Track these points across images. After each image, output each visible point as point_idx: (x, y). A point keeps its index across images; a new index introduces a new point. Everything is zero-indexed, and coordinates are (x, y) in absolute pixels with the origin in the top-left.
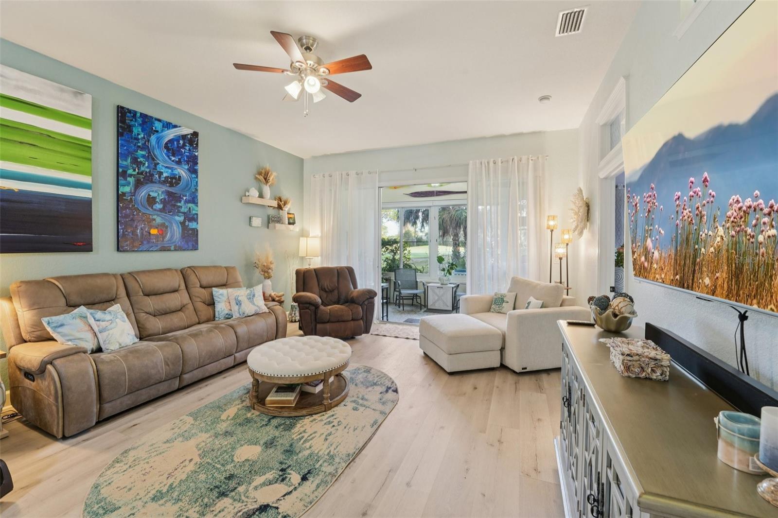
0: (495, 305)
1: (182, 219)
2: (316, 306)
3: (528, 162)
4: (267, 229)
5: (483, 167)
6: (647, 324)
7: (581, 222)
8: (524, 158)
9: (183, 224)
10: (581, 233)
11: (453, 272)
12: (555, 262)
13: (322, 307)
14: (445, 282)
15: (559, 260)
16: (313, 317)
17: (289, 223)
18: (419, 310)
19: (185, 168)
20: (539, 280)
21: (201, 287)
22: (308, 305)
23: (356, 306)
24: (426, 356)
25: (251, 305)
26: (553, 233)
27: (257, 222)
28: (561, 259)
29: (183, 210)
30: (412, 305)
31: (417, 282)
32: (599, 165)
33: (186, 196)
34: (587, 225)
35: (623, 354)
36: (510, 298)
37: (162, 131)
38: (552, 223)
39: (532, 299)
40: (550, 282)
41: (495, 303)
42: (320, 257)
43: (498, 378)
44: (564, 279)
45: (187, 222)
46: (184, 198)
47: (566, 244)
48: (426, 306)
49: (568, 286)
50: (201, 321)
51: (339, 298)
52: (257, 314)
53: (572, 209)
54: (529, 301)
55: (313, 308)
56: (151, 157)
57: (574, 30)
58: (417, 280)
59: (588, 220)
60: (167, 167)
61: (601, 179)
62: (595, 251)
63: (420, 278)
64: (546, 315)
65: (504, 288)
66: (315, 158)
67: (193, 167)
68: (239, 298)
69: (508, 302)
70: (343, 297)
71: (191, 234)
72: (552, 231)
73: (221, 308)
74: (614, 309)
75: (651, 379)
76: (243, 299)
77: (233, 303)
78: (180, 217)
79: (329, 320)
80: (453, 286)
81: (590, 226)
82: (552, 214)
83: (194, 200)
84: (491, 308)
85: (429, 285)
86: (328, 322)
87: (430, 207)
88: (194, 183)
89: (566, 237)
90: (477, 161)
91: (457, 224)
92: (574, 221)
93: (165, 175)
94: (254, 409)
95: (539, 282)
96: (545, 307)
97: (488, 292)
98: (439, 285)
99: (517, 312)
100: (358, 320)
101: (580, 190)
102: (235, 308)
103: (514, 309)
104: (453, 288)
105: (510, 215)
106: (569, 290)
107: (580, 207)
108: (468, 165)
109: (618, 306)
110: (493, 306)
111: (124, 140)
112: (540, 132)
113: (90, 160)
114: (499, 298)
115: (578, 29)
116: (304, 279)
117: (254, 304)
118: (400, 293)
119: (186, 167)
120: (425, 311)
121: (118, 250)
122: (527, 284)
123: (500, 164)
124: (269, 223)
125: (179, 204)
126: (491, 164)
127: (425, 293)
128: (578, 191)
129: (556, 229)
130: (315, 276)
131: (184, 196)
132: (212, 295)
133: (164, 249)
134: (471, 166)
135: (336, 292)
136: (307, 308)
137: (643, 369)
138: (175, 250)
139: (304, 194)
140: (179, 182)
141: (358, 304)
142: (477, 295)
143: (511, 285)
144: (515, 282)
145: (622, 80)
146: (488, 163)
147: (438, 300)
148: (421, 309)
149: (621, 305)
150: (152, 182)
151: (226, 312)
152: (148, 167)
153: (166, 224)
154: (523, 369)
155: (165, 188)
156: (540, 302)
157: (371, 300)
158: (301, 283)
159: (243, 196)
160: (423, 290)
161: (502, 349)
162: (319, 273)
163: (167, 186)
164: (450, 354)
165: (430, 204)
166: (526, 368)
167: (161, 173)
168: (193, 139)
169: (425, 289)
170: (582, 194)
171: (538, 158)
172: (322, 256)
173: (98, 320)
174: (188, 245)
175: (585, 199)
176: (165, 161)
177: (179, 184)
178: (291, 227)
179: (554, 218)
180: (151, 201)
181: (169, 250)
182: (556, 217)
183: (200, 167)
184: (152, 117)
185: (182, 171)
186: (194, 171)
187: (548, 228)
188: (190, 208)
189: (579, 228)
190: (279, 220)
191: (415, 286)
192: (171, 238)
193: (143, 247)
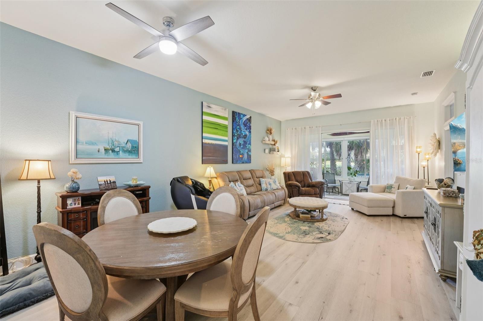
0: (388, 189)
2: (299, 187)
3: (405, 120)
4: (269, 154)
5: (379, 123)
6: (457, 187)
7: (435, 150)
8: (402, 118)
9: (247, 153)
10: (435, 155)
11: (356, 175)
12: (421, 169)
13: (301, 188)
14: (352, 180)
15: (423, 168)
16: (298, 192)
17: (278, 151)
18: (338, 194)
20: (412, 178)
21: (256, 177)
22: (295, 187)
23: (316, 188)
24: (353, 209)
25: (275, 185)
26: (419, 155)
27: (267, 151)
28: (424, 167)
29: (247, 147)
30: (332, 192)
31: (335, 180)
32: (444, 124)
33: (248, 142)
34: (439, 151)
35: (443, 190)
36: (396, 186)
37: (243, 118)
38: (419, 150)
39: (408, 186)
40: (418, 178)
41: (387, 188)
42: (290, 167)
43: (392, 219)
44: (426, 177)
47: (427, 160)
48: (341, 193)
49: (428, 181)
50: (259, 190)
51: (304, 185)
52: (277, 189)
53: (431, 143)
54: (407, 186)
55: (298, 188)
56: (240, 129)
57: (429, 75)
58: (335, 179)
59: (439, 149)
60: (244, 131)
61: (446, 131)
62: (443, 164)
63: (337, 178)
64: (416, 192)
65: (392, 182)
66: (287, 121)
67: (250, 130)
68: (270, 183)
69: (394, 188)
70: (306, 184)
71: (249, 157)
72: (419, 154)
73: (264, 186)
74: (445, 182)
75: (452, 197)
76: (272, 182)
77: (268, 184)
78: (247, 150)
79: (305, 193)
80: (357, 182)
81: (440, 152)
82: (419, 145)
83: (250, 144)
84: (385, 191)
85: (343, 182)
86: (304, 194)
87: (342, 141)
88: (250, 136)
89: (427, 156)
90: (376, 120)
91: (350, 147)
92: (432, 149)
93: (243, 134)
94: (295, 219)
95: (411, 178)
96: (416, 189)
97: (384, 183)
98: (349, 182)
99: (400, 190)
100: (316, 194)
101: (435, 134)
102: (269, 186)
103: (398, 189)
104: (357, 183)
105: (388, 143)
106: (429, 183)
107: (435, 142)
108: (370, 122)
109: (446, 181)
110: (386, 190)
111: (235, 123)
112: (411, 105)
113: (227, 131)
114: (389, 186)
115: (431, 75)
116: (288, 176)
117: (276, 185)
118: (327, 185)
119: (248, 131)
120: (341, 195)
121: (233, 163)
122: (405, 180)
123: (388, 121)
124: (270, 151)
125: (246, 145)
126: (384, 121)
127: (341, 185)
128: (434, 134)
129: (421, 152)
130: (293, 175)
132: (260, 181)
133: (243, 163)
134: (372, 123)
135: (303, 182)
136: (295, 188)
137: (449, 194)
138: (246, 163)
139: (282, 136)
140: (247, 137)
141: (317, 187)
142: (376, 185)
143: (396, 180)
144: (398, 179)
145: (453, 94)
146: (382, 121)
147: (348, 190)
148: (339, 194)
149: (447, 181)
150: (240, 138)
151: (266, 188)
152: (239, 132)
153: (244, 153)
154: (404, 215)
155: (243, 139)
156: (413, 187)
157: (322, 186)
158: (287, 178)
159: (263, 140)
160: (340, 184)
161: (393, 207)
162: (295, 174)
164: (369, 207)
165: (342, 139)
166: (406, 215)
167: (242, 134)
168: (249, 120)
169: (341, 184)
170: (436, 136)
171: (410, 118)
172: (291, 166)
173: (240, 186)
174: (249, 161)
175: (437, 139)
176: (243, 129)
178: (278, 152)
179: (420, 147)
180: (240, 144)
181: (244, 163)
182: (421, 147)
183: (252, 130)
184: (240, 113)
185: (247, 133)
186: (250, 132)
187: (417, 152)
188: (249, 147)
189: (434, 153)
190: (274, 150)
191: (334, 182)
192: (245, 159)
193: (238, 162)
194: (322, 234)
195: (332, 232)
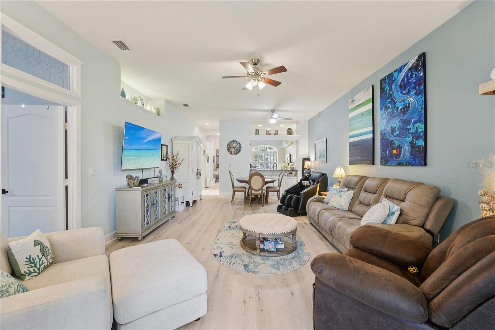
1: (410, 139)
9: (411, 143)
19: (412, 95)
29: (412, 131)
33: (413, 118)
37: (398, 75)
45: (415, 141)
46: (413, 120)
60: (401, 102)
67: (419, 88)
71: (418, 151)
78: (410, 137)
83: (420, 120)
88: (421, 102)
93: (400, 108)
111: (382, 98)
119: (414, 92)
121: (381, 164)
125: (409, 127)
131: (412, 119)
133: (400, 164)
138: (406, 165)
140: (409, 108)
153: (401, 145)
155: (400, 118)
163: (401, 116)
167: (398, 108)
168: (416, 66)
174: (415, 161)
176: (400, 98)
177: (409, 110)
180: (393, 131)
181: (403, 165)
184: (392, 73)
185: (411, 98)
186: (419, 92)
188: (417, 128)
192: (403, 156)
193: (389, 163)
194: (235, 226)
195: (228, 229)
